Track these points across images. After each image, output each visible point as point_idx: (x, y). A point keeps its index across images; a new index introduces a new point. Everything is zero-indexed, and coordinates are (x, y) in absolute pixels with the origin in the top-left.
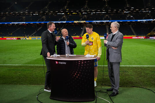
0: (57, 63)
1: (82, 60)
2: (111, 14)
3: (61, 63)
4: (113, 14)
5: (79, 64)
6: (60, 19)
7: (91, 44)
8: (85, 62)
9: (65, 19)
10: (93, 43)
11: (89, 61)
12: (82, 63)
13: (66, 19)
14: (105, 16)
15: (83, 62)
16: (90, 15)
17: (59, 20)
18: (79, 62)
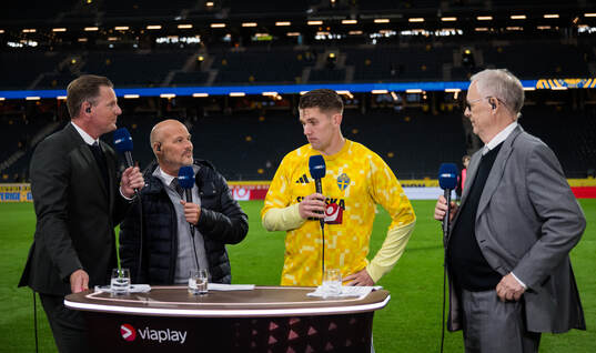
0: (128, 333)
1: (287, 318)
2: (496, 43)
3: (157, 336)
4: (505, 43)
5: (272, 340)
6: (172, 74)
7: (334, 217)
8: (312, 331)
9: (207, 75)
10: (343, 208)
11: (332, 326)
12: (293, 335)
13: (214, 74)
14: (456, 57)
15: (295, 328)
16: (363, 46)
17: (169, 79)
18: (273, 326)
